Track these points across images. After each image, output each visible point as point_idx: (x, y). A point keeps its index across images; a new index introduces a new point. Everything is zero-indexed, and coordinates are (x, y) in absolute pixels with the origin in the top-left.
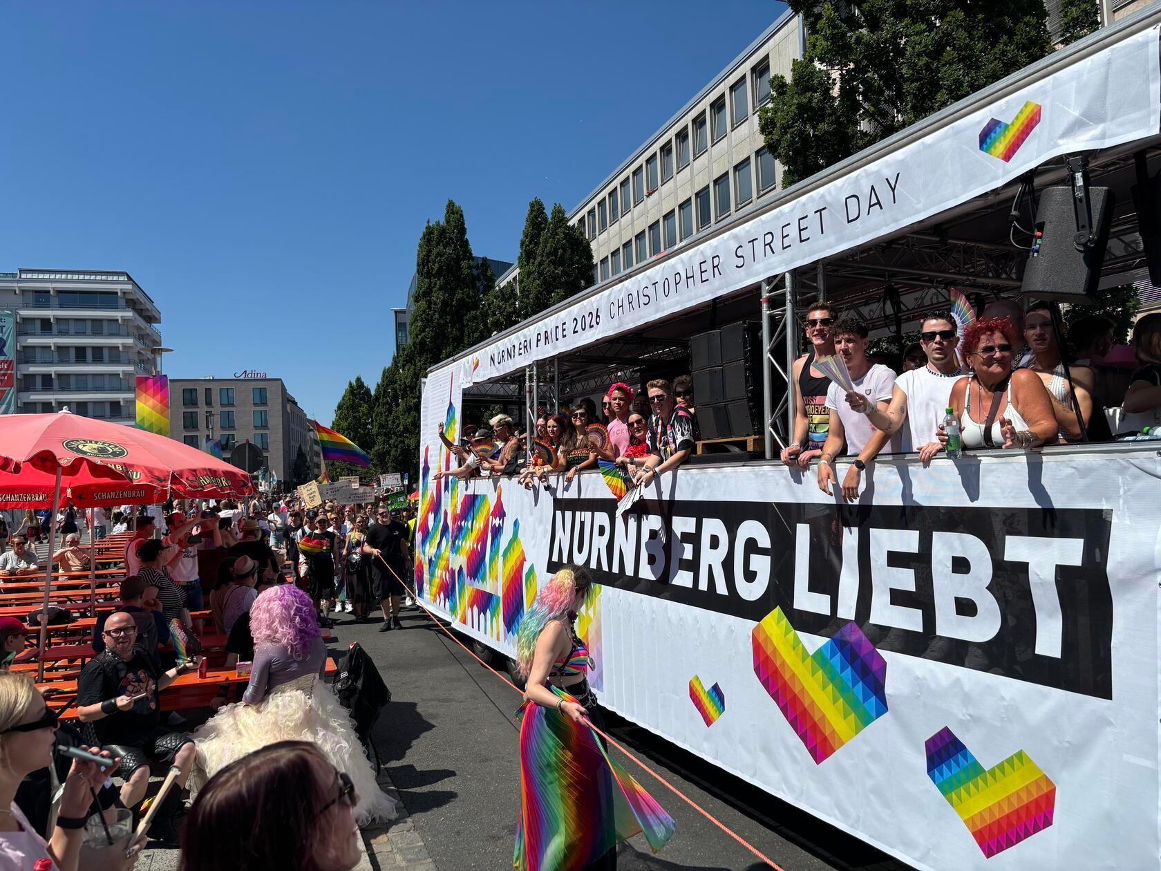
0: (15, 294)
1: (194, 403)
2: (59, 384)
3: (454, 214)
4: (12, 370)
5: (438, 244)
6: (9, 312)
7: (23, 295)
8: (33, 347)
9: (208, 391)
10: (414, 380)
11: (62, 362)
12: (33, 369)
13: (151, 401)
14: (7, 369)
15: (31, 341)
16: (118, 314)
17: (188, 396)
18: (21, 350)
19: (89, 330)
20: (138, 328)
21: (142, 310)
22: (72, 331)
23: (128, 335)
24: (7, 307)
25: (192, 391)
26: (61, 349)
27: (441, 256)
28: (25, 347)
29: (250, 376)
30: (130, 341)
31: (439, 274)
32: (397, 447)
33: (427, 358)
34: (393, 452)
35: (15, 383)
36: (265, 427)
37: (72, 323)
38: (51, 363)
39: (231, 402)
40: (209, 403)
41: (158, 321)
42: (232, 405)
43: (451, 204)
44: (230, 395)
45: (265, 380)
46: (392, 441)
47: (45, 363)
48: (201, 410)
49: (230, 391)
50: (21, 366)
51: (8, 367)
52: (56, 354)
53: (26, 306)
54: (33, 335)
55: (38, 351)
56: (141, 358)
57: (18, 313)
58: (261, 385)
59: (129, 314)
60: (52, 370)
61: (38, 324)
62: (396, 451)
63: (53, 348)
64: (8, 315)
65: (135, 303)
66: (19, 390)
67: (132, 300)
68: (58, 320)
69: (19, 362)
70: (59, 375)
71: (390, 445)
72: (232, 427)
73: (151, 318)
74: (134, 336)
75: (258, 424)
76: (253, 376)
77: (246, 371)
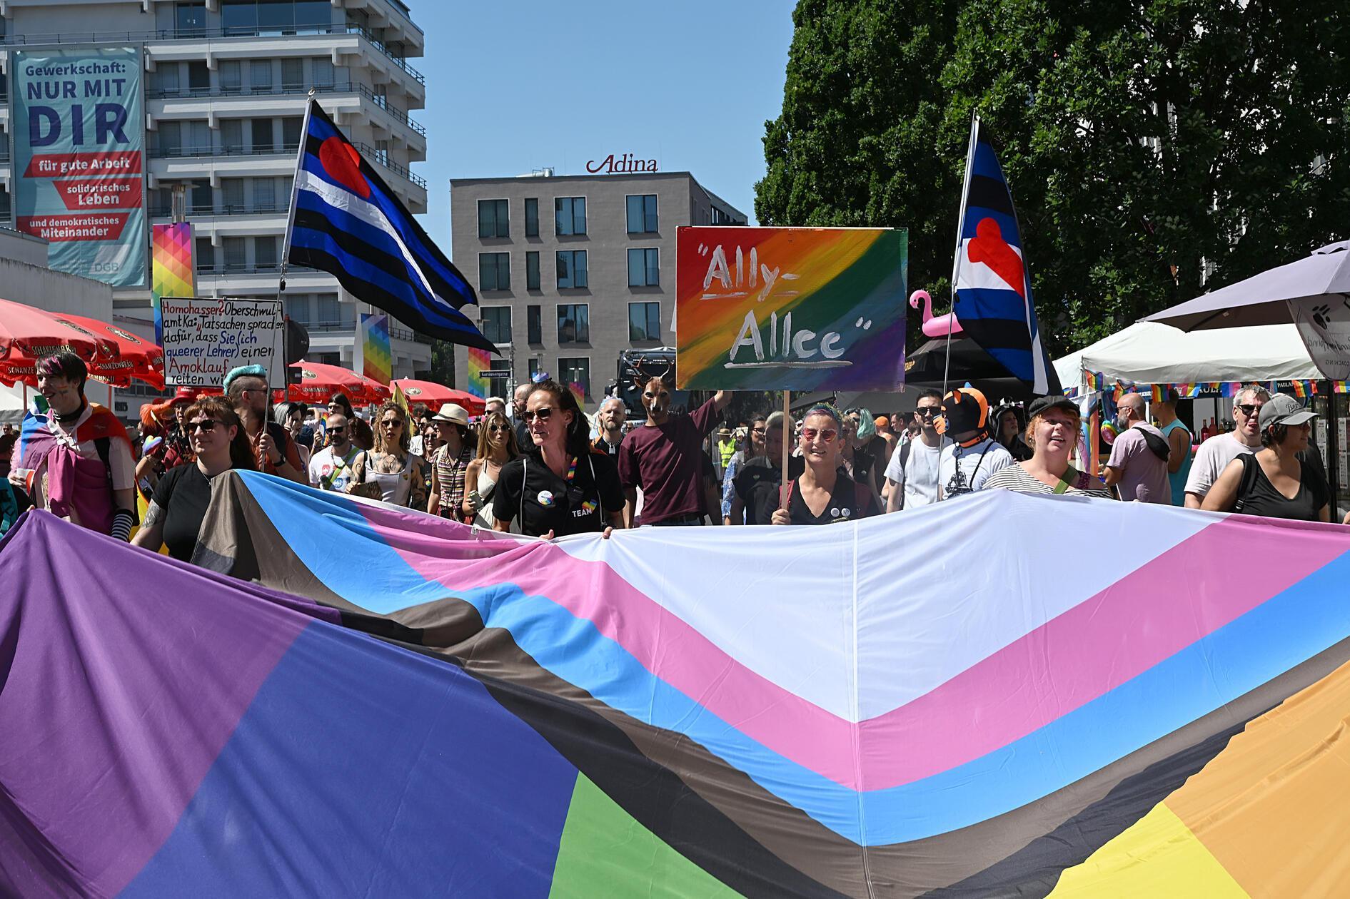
0: (143, 11)
1: (502, 234)
2: (225, 198)
4: (138, 171)
6: (132, 51)
7: (156, 12)
8: (176, 123)
9: (531, 204)
11: (229, 151)
12: (175, 168)
13: (172, 260)
14: (129, 171)
15: (172, 109)
16: (329, 45)
17: (489, 213)
18: (155, 128)
19: (278, 83)
20: (374, 72)
21: (383, 30)
22: (246, 85)
23: (350, 90)
24: (128, 39)
25: (499, 206)
26: (226, 123)
28: (161, 123)
29: (620, 167)
30: (353, 102)
35: (144, 199)
36: (653, 287)
37: (246, 68)
38: (208, 154)
39: (579, 229)
40: (532, 232)
41: (417, 51)
42: (581, 236)
44: (578, 213)
45: (654, 176)
47: (197, 154)
48: (517, 249)
49: (577, 204)
50: (156, 163)
51: (132, 165)
52: (217, 136)
53: (162, 36)
54: (175, 96)
55: (185, 130)
57: (148, 53)
58: (644, 188)
59: (351, 43)
60: (211, 169)
61: (184, 72)
63: (211, 124)
64: (130, 56)
65: (367, 16)
66: (151, 214)
67: (361, 10)
68: (221, 62)
69: (151, 156)
70: (225, 181)
72: (582, 289)
73: (403, 47)
74: (363, 92)
75: (640, 280)
76: (627, 169)
77: (611, 157)
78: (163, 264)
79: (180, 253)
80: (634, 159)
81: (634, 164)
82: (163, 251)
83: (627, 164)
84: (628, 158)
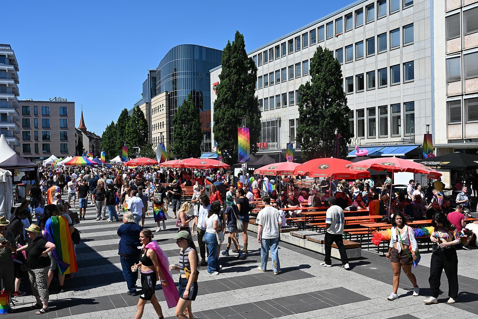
1: (28, 114)
3: (239, 37)
5: (234, 53)
9: (36, 107)
10: (223, 116)
17: (25, 109)
21: (15, 65)
25: (27, 107)
27: (236, 58)
29: (58, 100)
31: (235, 66)
32: (186, 145)
33: (228, 106)
34: (184, 147)
36: (66, 128)
39: (48, 114)
40: (36, 114)
43: (238, 33)
44: (47, 110)
45: (66, 103)
46: (183, 142)
49: (47, 108)
56: (14, 90)
58: (64, 105)
62: (186, 146)
65: (12, 61)
71: (182, 144)
72: (48, 128)
75: (62, 126)
76: (60, 100)
77: (56, 97)
78: (241, 138)
79: (246, 135)
80: (61, 98)
81: (61, 100)
82: (241, 135)
83: (60, 99)
84: (60, 98)
